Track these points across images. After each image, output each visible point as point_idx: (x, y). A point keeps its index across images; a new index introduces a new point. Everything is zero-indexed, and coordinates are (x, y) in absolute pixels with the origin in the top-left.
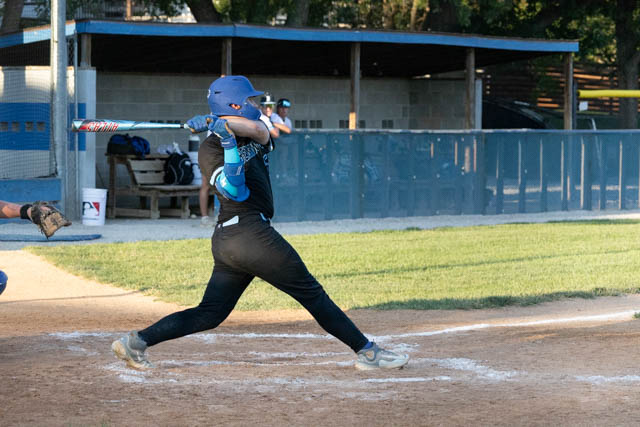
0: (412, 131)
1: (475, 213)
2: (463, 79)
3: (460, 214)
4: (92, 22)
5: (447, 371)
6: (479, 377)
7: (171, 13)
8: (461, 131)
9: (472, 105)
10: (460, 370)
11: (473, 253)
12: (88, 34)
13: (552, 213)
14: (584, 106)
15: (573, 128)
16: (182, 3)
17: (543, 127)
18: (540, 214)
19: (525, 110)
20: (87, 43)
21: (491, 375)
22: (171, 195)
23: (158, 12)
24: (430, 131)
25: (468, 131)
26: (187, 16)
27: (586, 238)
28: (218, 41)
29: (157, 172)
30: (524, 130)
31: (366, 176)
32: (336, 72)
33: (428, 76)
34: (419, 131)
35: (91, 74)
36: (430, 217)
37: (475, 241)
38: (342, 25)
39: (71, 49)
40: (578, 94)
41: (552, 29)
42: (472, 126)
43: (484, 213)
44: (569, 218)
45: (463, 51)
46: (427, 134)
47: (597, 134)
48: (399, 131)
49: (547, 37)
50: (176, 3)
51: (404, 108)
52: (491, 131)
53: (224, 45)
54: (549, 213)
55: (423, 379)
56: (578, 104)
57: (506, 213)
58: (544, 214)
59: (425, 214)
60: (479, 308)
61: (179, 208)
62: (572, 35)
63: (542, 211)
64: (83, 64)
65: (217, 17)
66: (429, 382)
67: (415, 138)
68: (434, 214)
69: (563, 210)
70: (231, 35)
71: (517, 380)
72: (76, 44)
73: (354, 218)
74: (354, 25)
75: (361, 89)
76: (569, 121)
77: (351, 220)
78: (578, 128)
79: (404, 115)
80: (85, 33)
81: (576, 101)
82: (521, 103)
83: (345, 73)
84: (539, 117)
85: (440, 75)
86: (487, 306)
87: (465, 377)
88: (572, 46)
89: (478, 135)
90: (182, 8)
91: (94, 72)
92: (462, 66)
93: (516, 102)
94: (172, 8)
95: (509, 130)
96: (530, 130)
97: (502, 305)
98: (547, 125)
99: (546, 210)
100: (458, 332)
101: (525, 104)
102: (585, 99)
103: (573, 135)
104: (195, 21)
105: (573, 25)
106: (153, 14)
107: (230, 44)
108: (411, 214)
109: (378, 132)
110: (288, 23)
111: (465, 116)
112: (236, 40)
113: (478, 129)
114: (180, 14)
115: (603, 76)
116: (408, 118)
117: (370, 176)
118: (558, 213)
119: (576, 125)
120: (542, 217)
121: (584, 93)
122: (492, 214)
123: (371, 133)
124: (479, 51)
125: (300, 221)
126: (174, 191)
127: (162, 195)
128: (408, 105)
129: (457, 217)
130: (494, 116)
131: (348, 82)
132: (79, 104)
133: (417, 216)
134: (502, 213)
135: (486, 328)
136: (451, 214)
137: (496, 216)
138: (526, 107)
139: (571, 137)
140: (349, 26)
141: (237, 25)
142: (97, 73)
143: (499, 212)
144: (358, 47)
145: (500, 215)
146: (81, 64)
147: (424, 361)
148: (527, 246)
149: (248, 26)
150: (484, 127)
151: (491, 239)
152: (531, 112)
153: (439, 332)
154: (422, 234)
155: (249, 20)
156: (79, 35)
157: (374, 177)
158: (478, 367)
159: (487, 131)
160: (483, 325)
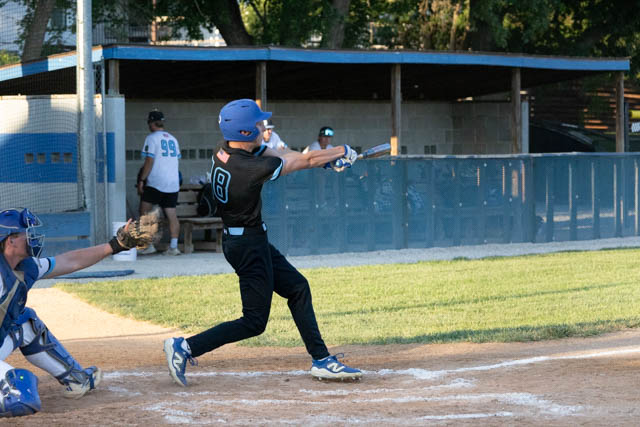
0: (457, 156)
1: (526, 241)
2: (509, 101)
3: (509, 242)
4: (120, 47)
5: (507, 406)
6: (542, 412)
8: (508, 156)
9: (518, 128)
10: (522, 405)
11: (526, 283)
12: (116, 60)
13: (606, 240)
14: (636, 127)
15: (625, 151)
16: (211, 26)
17: (593, 150)
18: (592, 241)
19: (572, 133)
20: (114, 70)
21: (555, 410)
22: (205, 227)
24: (476, 156)
25: (516, 155)
26: (214, 39)
28: (252, 65)
29: (190, 203)
30: (574, 153)
31: (409, 205)
32: (375, 96)
33: (470, 99)
34: (465, 156)
35: (119, 102)
36: (478, 247)
37: (528, 270)
38: (378, 47)
39: (98, 76)
40: (630, 115)
41: (600, 46)
42: (519, 150)
43: (533, 242)
44: (623, 245)
45: (508, 71)
46: (473, 159)
48: (443, 156)
49: (595, 56)
50: (204, 26)
51: (447, 132)
52: (540, 155)
53: (258, 69)
54: (601, 241)
55: (483, 415)
56: (630, 126)
57: (556, 241)
58: (596, 241)
59: (472, 243)
60: (537, 340)
61: (214, 241)
62: (621, 53)
63: (594, 238)
64: (111, 91)
65: (250, 41)
66: (490, 418)
67: (461, 163)
68: (481, 243)
69: (616, 236)
70: (265, 58)
71: (583, 415)
72: (103, 71)
73: (398, 248)
74: (391, 46)
75: (402, 113)
76: (621, 143)
77: (394, 251)
78: (630, 151)
79: (447, 139)
80: (112, 59)
81: (628, 122)
82: (568, 125)
83: (386, 96)
84: (588, 140)
85: (484, 98)
86: (545, 338)
87: (527, 413)
88: (624, 64)
89: (526, 160)
90: (211, 31)
91: (123, 99)
92: (508, 87)
93: (564, 125)
94: (199, 31)
95: (559, 154)
96: (580, 153)
97: (561, 337)
98: (596, 148)
99: (599, 237)
100: (517, 365)
101: (573, 126)
102: (637, 120)
103: (626, 157)
104: (225, 45)
105: (622, 42)
107: (264, 68)
108: (457, 243)
109: (421, 158)
110: (322, 45)
111: (512, 140)
112: (271, 64)
113: (525, 153)
114: (208, 37)
116: (452, 143)
117: (413, 205)
118: (611, 240)
119: (628, 146)
120: (594, 244)
121: (635, 114)
122: (541, 242)
123: (415, 159)
124: (525, 71)
125: (342, 252)
126: (209, 224)
127: (195, 228)
128: (452, 130)
129: (505, 245)
130: (542, 140)
131: (388, 107)
132: (107, 134)
133: (464, 244)
134: (552, 241)
135: (546, 361)
136: (499, 243)
137: (546, 244)
138: (575, 129)
139: (622, 161)
140: (386, 48)
141: (272, 48)
142: (126, 101)
143: (549, 240)
144: (398, 69)
145: (550, 243)
146: (109, 91)
147: (483, 395)
148: (582, 275)
149: (284, 49)
150: (531, 151)
151: (543, 268)
152: (579, 135)
153: (497, 366)
154: (471, 264)
155: (282, 43)
156: (107, 62)
157: (418, 205)
158: (540, 401)
159: (535, 155)
160: (542, 358)
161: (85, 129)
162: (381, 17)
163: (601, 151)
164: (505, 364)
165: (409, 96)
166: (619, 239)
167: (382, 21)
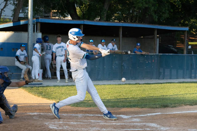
1: (157, 79)
2: (153, 38)
4: (41, 19)
5: (148, 127)
6: (159, 129)
7: (65, 17)
8: (152, 54)
9: (156, 46)
10: (152, 127)
12: (39, 22)
13: (180, 79)
14: (190, 47)
16: (68, 13)
17: (177, 53)
18: (176, 80)
19: (171, 48)
20: (39, 25)
21: (162, 128)
23: (61, 16)
25: (154, 54)
26: (69, 18)
27: (190, 87)
28: (79, 25)
31: (123, 67)
33: (142, 37)
36: (142, 80)
37: (156, 87)
38: (116, 21)
39: (34, 27)
40: (188, 43)
41: (180, 23)
42: (156, 53)
43: (159, 79)
44: (185, 81)
45: (153, 30)
47: (194, 55)
49: (178, 26)
50: (66, 14)
52: (162, 54)
54: (178, 80)
55: (141, 129)
56: (188, 46)
58: (177, 80)
60: (158, 108)
62: (186, 25)
63: (176, 79)
65: (79, 18)
66: (143, 130)
68: (143, 79)
70: (83, 23)
72: (36, 25)
74: (120, 21)
76: (185, 52)
77: (118, 81)
78: (188, 54)
80: (38, 22)
81: (187, 46)
82: (170, 46)
83: (117, 36)
84: (176, 50)
85: (146, 37)
86: (160, 107)
87: (154, 129)
88: (187, 29)
89: (157, 55)
90: (68, 15)
91: (41, 34)
92: (153, 34)
93: (169, 46)
94: (65, 15)
95: (167, 54)
96: (173, 54)
97: (165, 107)
98: (178, 53)
99: (178, 79)
100: (152, 115)
101: (172, 46)
102: (190, 45)
103: (187, 56)
104: (71, 19)
105: (187, 22)
106: (59, 17)
107: (82, 26)
108: (136, 79)
110: (100, 20)
111: (154, 50)
112: (84, 25)
113: (157, 53)
114: (67, 17)
115: (195, 38)
118: (181, 79)
119: (187, 53)
121: (190, 43)
122: (161, 79)
124: (158, 30)
125: (103, 80)
129: (151, 80)
131: (118, 39)
133: (138, 79)
134: (164, 79)
135: (160, 114)
136: (149, 79)
137: (162, 80)
138: (172, 47)
139: (186, 57)
140: (118, 21)
141: (85, 21)
142: (42, 34)
143: (163, 79)
144: (121, 28)
145: (164, 80)
146: (37, 31)
147: (141, 124)
148: (172, 90)
149: (88, 21)
150: (159, 53)
151: (161, 87)
152: (173, 49)
153: (146, 115)
154: (140, 85)
155: (88, 19)
156: (37, 23)
157: (126, 67)
158: (158, 126)
159: (160, 54)
160: (159, 113)
161: (30, 42)
162: (117, 12)
163: (179, 54)
164: (148, 115)
165: (124, 36)
166: (183, 79)
167: (117, 14)
